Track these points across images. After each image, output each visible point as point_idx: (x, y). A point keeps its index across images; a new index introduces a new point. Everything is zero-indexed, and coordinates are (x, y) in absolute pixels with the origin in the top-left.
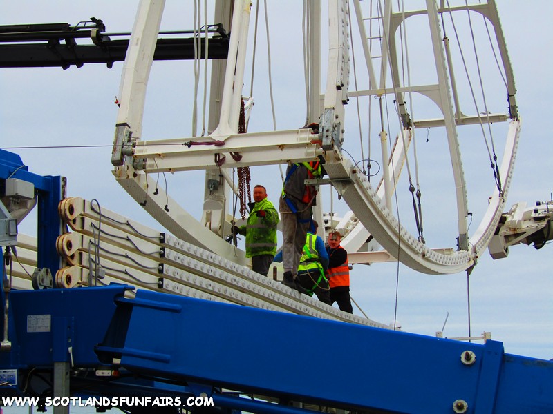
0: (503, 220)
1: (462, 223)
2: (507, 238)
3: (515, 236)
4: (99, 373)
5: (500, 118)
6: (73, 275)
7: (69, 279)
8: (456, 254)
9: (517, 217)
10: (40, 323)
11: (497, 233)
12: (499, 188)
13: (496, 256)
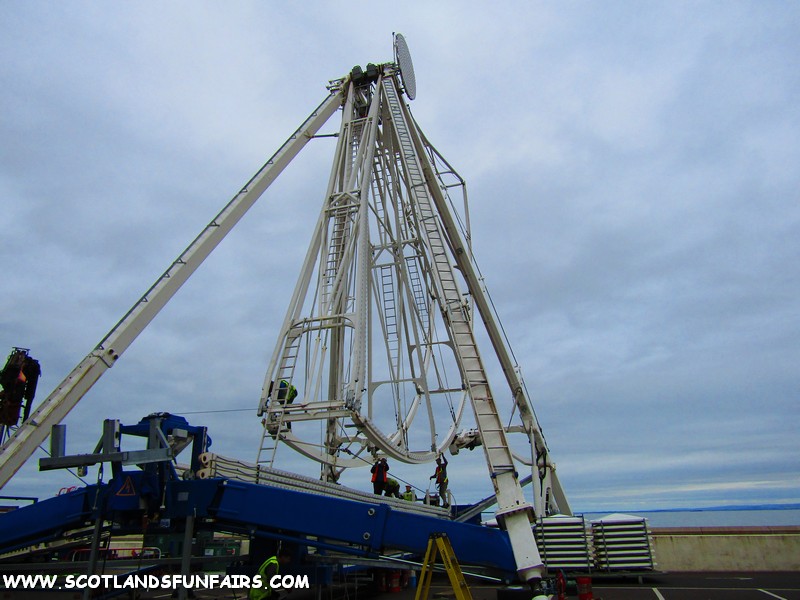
0: (456, 437)
1: (433, 439)
2: (458, 446)
3: (461, 445)
4: (207, 520)
5: (459, 390)
6: (207, 473)
7: (203, 475)
8: (431, 453)
9: (462, 436)
10: (184, 496)
11: (453, 443)
12: (455, 420)
13: (453, 454)
